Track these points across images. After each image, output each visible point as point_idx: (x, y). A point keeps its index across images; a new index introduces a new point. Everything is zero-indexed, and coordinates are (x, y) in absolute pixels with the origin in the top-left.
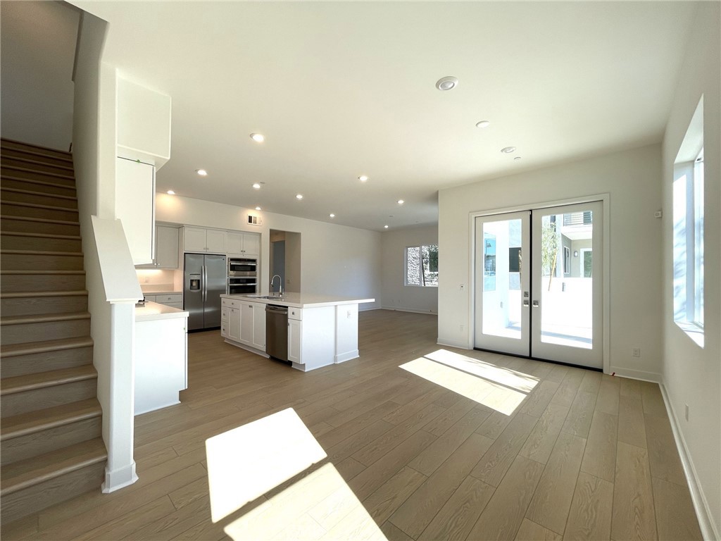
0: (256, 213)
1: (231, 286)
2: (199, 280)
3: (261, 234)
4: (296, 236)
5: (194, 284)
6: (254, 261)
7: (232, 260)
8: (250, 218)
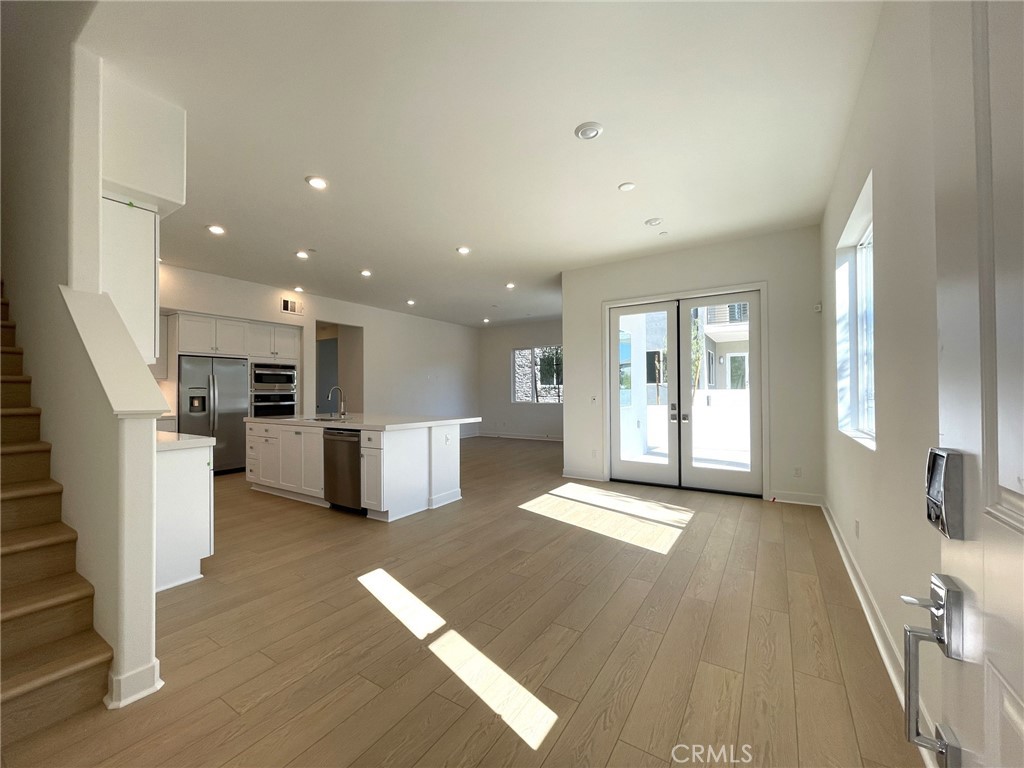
0: (295, 296)
1: (256, 407)
2: (204, 398)
3: (301, 328)
4: (356, 331)
5: (196, 403)
6: (292, 368)
7: (258, 366)
8: (286, 303)
